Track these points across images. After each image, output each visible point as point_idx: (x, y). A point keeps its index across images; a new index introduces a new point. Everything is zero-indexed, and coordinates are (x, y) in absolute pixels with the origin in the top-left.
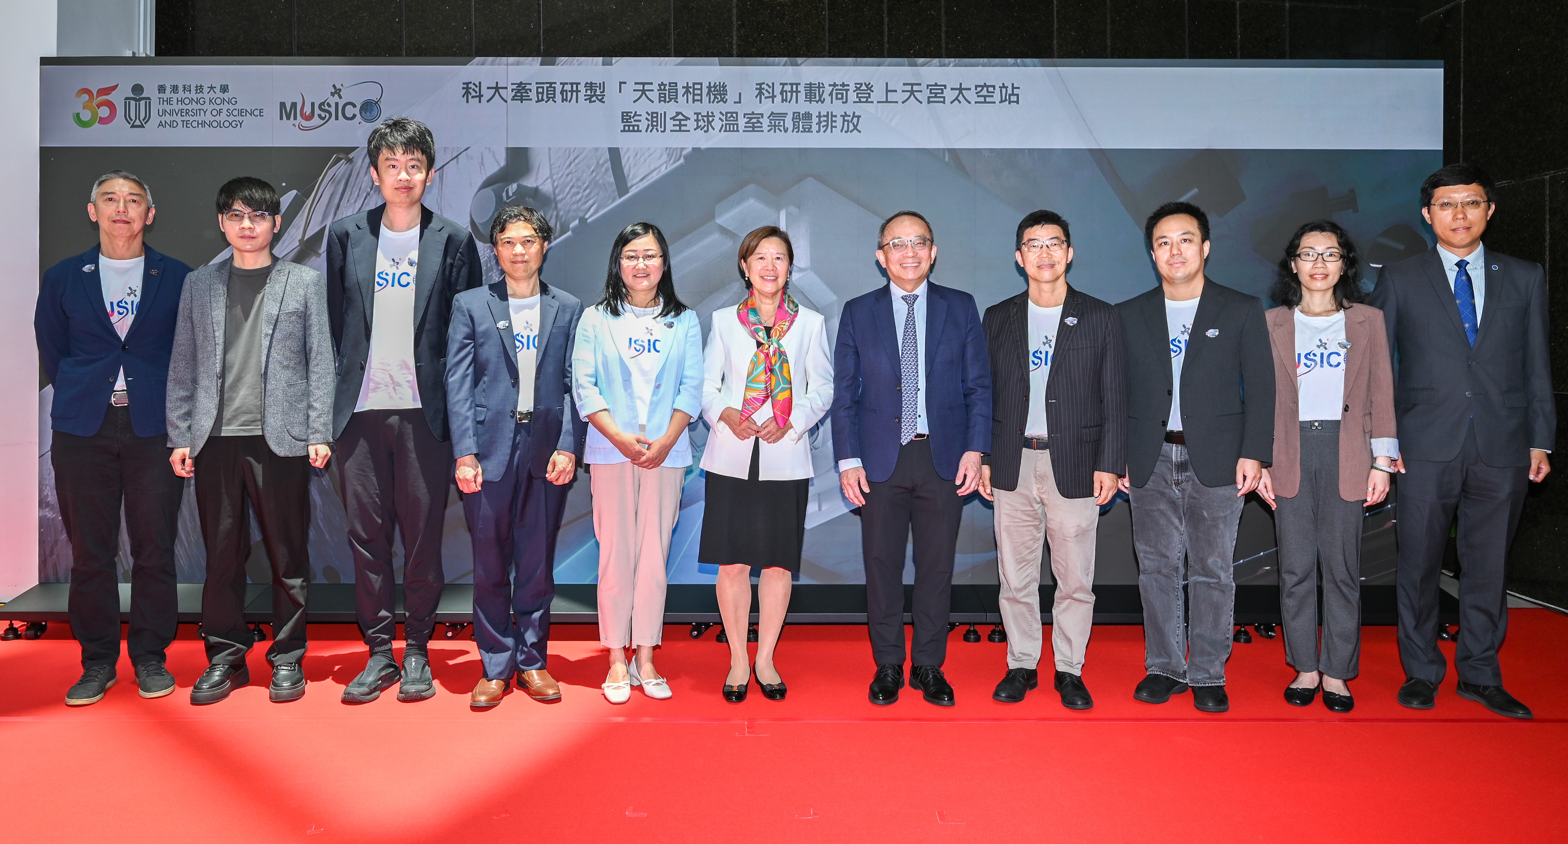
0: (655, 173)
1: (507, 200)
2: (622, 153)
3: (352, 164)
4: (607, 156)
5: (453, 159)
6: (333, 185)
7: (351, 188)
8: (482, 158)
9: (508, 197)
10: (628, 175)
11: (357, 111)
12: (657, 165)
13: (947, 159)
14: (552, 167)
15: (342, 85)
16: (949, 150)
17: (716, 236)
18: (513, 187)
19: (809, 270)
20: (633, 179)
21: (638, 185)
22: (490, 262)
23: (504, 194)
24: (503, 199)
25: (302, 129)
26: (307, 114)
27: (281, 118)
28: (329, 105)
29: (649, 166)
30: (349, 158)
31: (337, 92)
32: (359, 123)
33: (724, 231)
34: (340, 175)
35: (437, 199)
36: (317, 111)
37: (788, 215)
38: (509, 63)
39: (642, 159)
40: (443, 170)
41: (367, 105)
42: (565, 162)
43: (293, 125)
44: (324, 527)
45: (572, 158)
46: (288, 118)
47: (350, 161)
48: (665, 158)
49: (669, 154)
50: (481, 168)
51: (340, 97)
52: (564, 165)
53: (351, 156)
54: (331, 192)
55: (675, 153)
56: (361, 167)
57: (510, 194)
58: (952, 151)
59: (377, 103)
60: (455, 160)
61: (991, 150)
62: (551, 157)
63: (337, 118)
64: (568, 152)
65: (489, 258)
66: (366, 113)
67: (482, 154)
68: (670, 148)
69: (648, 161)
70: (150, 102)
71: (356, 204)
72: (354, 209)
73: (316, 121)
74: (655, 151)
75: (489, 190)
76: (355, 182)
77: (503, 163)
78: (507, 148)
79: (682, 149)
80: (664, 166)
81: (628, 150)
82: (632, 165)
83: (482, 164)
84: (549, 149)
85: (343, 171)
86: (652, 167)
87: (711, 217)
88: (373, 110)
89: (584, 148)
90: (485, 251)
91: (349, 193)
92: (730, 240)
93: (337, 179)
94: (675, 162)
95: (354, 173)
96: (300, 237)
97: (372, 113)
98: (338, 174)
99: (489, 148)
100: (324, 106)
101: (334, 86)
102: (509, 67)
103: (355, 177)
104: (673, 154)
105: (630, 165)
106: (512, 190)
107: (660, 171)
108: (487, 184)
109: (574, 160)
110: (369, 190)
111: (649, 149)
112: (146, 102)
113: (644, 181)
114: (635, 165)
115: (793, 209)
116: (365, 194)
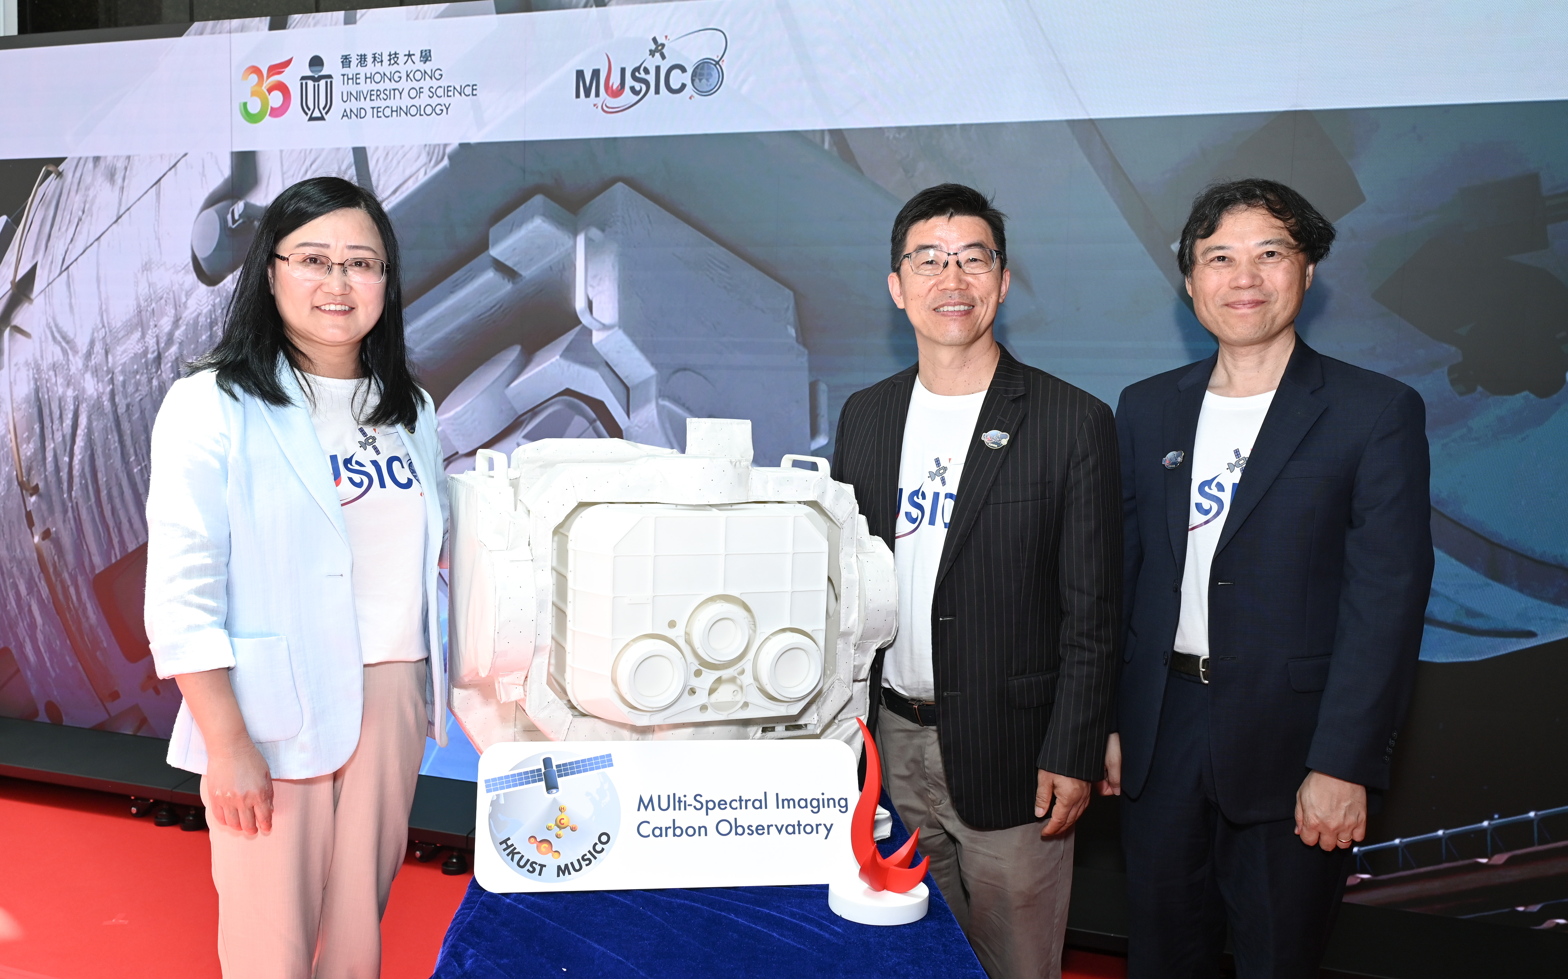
0: (410, 182)
1: (233, 224)
2: (369, 153)
3: (62, 180)
4: (351, 158)
5: (170, 169)
6: (44, 208)
7: (62, 213)
8: (203, 167)
9: (234, 221)
10: (377, 187)
11: (687, 78)
12: (414, 169)
13: (826, 146)
14: (285, 176)
15: (666, 37)
16: (832, 132)
17: (490, 275)
18: (239, 207)
19: (617, 328)
20: (383, 191)
21: (389, 200)
22: (215, 311)
23: (229, 217)
24: (227, 225)
25: (608, 111)
26: (615, 87)
27: (578, 96)
28: (647, 71)
29: (404, 171)
30: (58, 171)
31: (658, 49)
32: (690, 98)
33: (500, 267)
34: (50, 194)
35: (154, 225)
36: (629, 82)
37: (589, 242)
38: (233, 28)
39: (395, 162)
40: (160, 185)
41: (702, 69)
42: (300, 169)
43: (595, 105)
44: (45, 652)
45: (308, 163)
46: (587, 95)
47: (60, 174)
48: (424, 158)
49: (428, 154)
50: (202, 180)
51: (663, 57)
52: (299, 173)
53: (61, 168)
54: (42, 217)
55: (436, 151)
56: (72, 183)
57: (237, 217)
58: (836, 134)
59: (717, 63)
60: (173, 170)
61: (900, 129)
62: (284, 163)
63: (657, 91)
64: (303, 154)
65: (214, 306)
66: (700, 80)
67: (203, 160)
68: (430, 145)
69: (401, 164)
70: (331, 82)
71: (68, 232)
72: (65, 240)
73: (628, 97)
74: (411, 149)
75: (211, 211)
76: (66, 204)
77: (227, 172)
78: (232, 153)
79: (445, 146)
80: (422, 171)
81: (377, 148)
82: (382, 171)
83: (203, 175)
84: (281, 151)
85: (52, 190)
86: (408, 173)
87: (483, 245)
88: (711, 75)
89: (323, 150)
90: (208, 297)
91: (60, 219)
92: (509, 281)
93: (48, 198)
94: (437, 163)
95: (65, 192)
96: (11, 278)
97: (710, 80)
98: (48, 193)
99: (212, 154)
100: (640, 73)
101: (655, 40)
102: (232, 35)
103: (66, 197)
104: (433, 153)
105: (379, 171)
106: (238, 210)
107: (417, 178)
108: (211, 202)
109: (311, 165)
110: (80, 213)
111: (403, 146)
112: (327, 82)
113: (398, 194)
114: (385, 171)
115: (595, 232)
116: (76, 220)
